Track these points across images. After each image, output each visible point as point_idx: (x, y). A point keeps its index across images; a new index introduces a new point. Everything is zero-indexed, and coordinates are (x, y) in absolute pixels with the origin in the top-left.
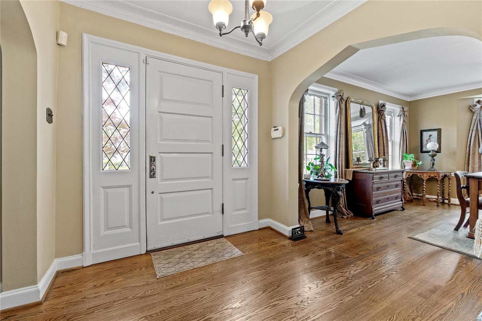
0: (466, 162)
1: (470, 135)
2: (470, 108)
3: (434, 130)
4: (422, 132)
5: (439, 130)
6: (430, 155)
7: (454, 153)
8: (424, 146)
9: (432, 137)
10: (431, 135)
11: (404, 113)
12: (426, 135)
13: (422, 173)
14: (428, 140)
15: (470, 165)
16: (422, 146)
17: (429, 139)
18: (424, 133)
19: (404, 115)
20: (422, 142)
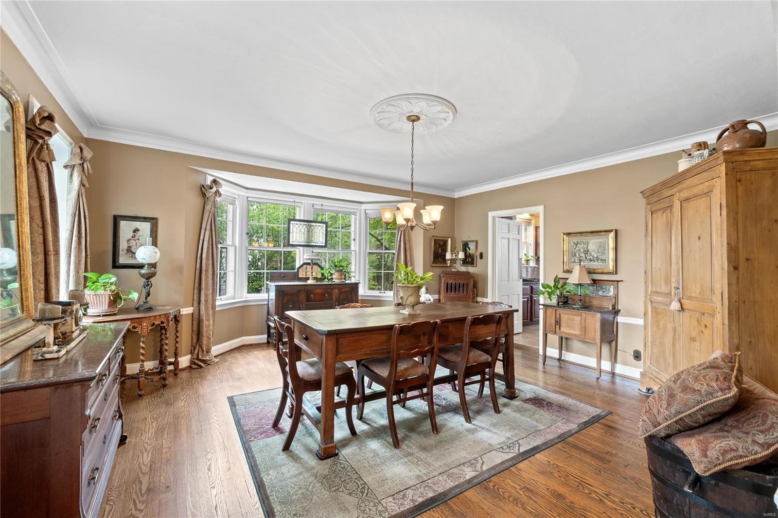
0: (197, 285)
1: (202, 237)
2: (203, 189)
3: (145, 219)
4: (116, 219)
5: (154, 221)
6: (142, 276)
7: (180, 270)
8: (120, 252)
9: (140, 233)
10: (139, 230)
11: (83, 164)
12: (126, 228)
13: (138, 320)
14: (130, 240)
15: (202, 292)
16: (117, 253)
17: (132, 237)
18: (123, 224)
19: (81, 167)
20: (117, 243)
